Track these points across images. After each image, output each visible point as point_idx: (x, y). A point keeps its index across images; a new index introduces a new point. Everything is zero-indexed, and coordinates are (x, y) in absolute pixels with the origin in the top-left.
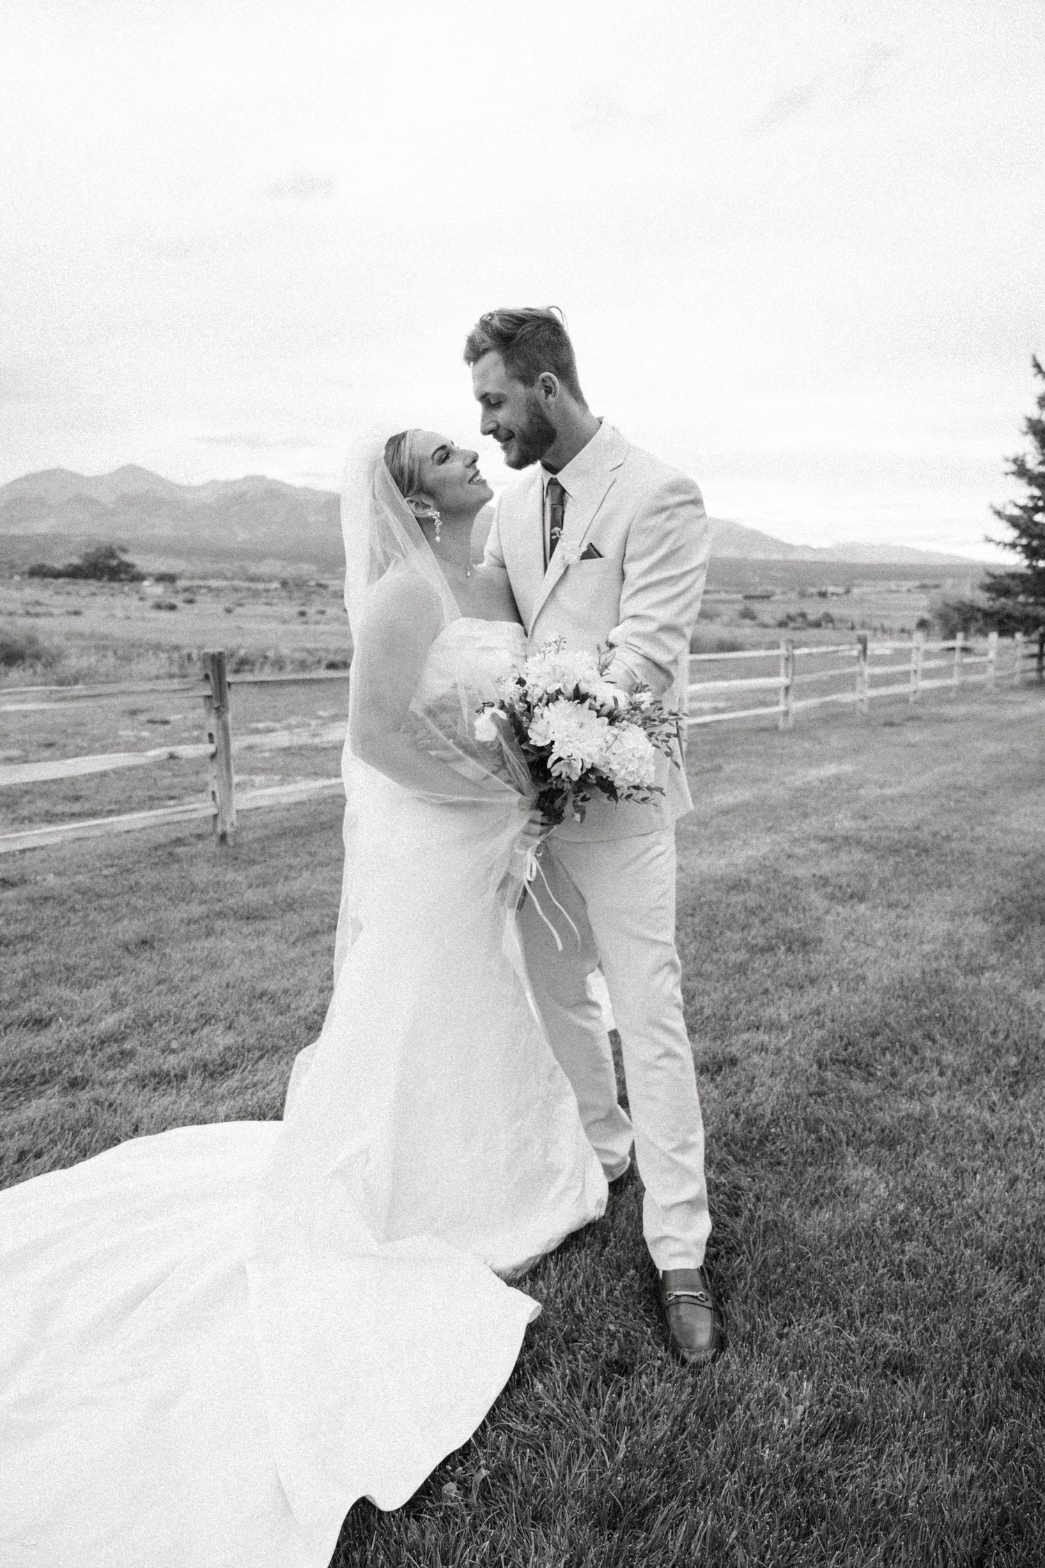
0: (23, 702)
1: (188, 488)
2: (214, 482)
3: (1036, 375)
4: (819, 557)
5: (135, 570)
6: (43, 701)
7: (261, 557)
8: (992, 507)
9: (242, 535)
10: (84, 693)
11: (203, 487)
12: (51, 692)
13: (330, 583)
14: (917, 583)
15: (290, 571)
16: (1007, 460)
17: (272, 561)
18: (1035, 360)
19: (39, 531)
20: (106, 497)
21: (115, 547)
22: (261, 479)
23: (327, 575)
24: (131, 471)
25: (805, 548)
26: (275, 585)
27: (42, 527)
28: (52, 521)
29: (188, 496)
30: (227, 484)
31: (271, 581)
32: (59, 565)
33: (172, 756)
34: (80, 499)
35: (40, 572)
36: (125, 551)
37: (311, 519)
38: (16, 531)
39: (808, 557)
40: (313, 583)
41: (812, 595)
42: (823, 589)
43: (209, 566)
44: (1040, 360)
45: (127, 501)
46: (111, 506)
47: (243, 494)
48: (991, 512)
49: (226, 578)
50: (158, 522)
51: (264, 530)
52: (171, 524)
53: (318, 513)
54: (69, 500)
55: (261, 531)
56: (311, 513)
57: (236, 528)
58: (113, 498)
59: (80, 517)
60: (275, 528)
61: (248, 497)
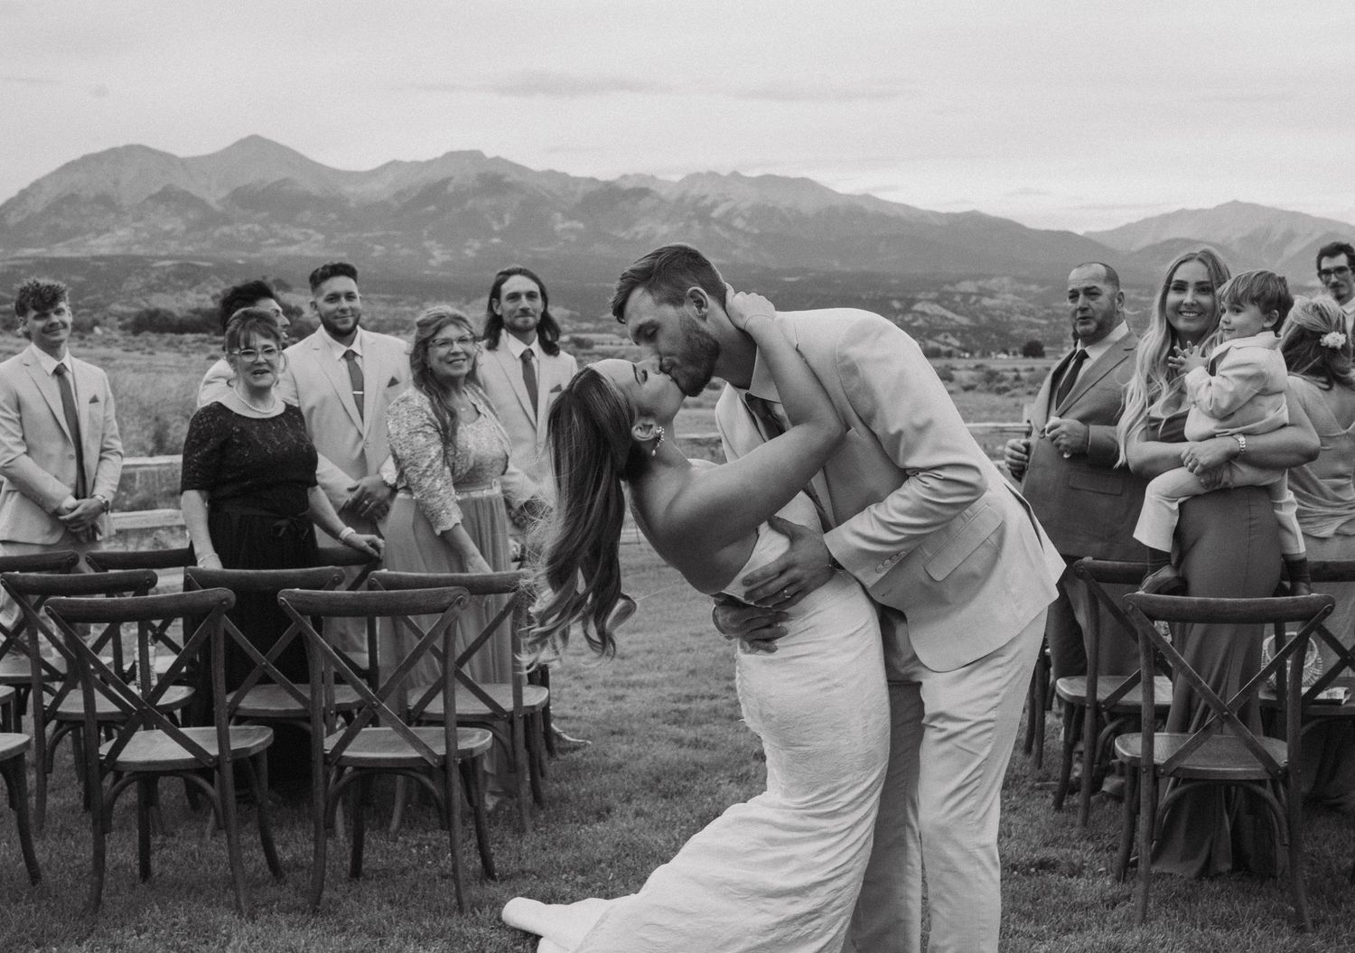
1: (351, 176)
2: (394, 164)
9: (439, 255)
11: (373, 174)
13: (594, 337)
19: (104, 251)
20: (214, 196)
22: (476, 156)
23: (586, 325)
24: (254, 146)
27: (103, 246)
28: (123, 233)
29: (349, 189)
30: (417, 165)
34: (167, 197)
37: (560, 225)
38: (61, 251)
43: (380, 307)
45: (248, 199)
46: (218, 208)
47: (446, 182)
50: (295, 233)
51: (477, 245)
52: (321, 237)
53: (569, 216)
54: (151, 197)
55: (472, 249)
56: (559, 216)
57: (427, 244)
58: (223, 193)
59: (168, 227)
60: (496, 240)
61: (450, 189)
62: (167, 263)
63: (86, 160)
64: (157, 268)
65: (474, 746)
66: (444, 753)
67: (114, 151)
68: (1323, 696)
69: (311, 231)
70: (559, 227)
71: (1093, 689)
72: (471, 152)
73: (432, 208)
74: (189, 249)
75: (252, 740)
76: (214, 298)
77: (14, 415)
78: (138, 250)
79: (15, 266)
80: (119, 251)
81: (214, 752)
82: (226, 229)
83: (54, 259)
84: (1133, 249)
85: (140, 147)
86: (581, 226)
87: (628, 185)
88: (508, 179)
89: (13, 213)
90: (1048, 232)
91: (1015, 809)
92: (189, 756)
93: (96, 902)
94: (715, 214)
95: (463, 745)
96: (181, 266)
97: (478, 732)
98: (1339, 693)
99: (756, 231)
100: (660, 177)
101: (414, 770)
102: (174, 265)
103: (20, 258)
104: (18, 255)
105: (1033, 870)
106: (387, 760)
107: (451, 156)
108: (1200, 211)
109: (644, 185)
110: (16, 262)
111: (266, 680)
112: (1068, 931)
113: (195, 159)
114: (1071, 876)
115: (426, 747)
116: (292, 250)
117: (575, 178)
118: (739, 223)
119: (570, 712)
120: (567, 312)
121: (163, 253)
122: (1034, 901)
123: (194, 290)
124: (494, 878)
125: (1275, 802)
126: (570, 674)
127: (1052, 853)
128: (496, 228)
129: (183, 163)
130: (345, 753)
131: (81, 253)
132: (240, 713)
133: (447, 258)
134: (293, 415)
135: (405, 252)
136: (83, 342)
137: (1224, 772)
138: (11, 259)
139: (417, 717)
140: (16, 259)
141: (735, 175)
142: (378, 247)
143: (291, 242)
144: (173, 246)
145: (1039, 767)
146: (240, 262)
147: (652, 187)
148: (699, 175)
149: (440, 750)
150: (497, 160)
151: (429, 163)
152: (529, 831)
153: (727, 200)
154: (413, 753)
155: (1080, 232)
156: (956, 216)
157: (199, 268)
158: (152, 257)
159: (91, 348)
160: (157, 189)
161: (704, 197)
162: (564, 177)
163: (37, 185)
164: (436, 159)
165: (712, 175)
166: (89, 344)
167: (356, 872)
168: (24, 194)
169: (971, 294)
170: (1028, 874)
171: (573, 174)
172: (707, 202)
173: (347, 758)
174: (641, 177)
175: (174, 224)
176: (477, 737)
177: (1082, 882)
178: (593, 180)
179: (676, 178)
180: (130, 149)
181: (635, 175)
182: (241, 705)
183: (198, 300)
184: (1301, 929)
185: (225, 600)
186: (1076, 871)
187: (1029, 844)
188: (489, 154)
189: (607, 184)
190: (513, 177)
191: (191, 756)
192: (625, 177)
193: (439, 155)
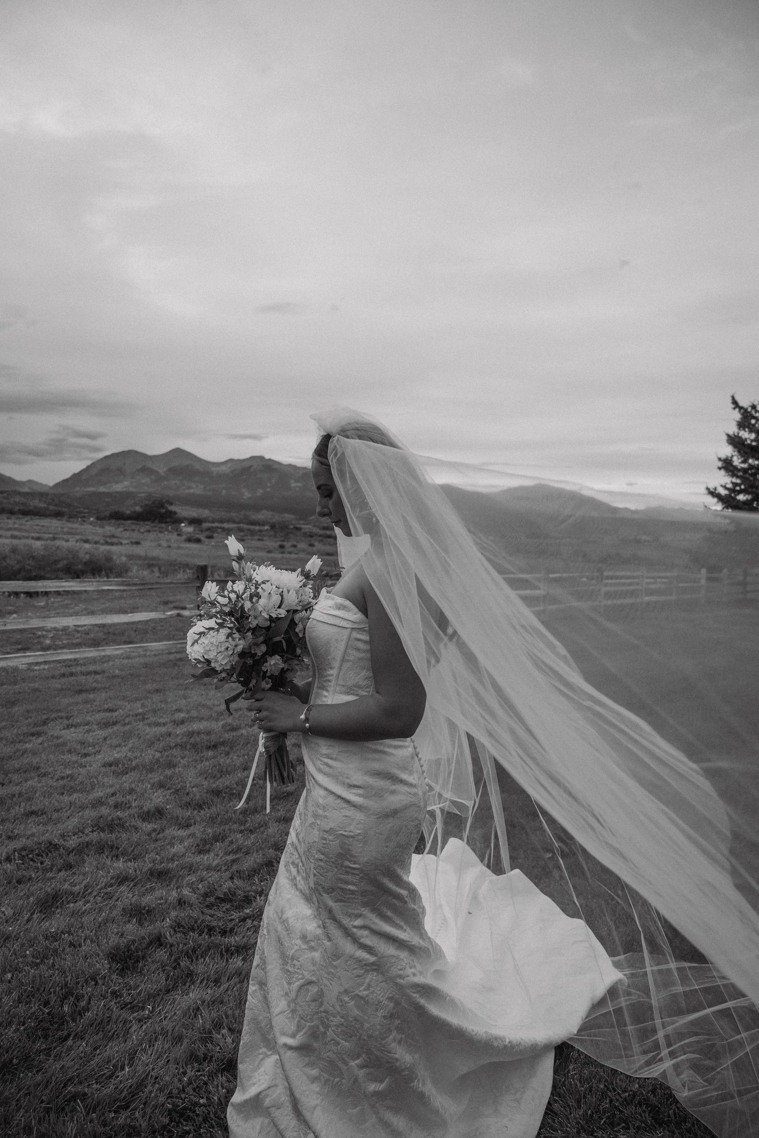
0: (111, 585)
1: (215, 464)
2: (231, 460)
3: (734, 409)
5: (178, 516)
6: (118, 585)
7: (257, 508)
8: (708, 489)
9: (247, 494)
10: (138, 582)
11: (223, 463)
12: (123, 581)
13: (303, 526)
15: (277, 518)
16: (720, 459)
17: (264, 512)
18: (733, 398)
19: (118, 490)
20: (162, 470)
21: (164, 501)
22: (261, 458)
23: (301, 522)
24: (178, 451)
26: (266, 527)
27: (118, 488)
28: (126, 483)
29: (214, 469)
30: (239, 460)
31: (264, 525)
32: (128, 512)
33: (178, 615)
34: (144, 470)
35: (117, 517)
36: (171, 504)
37: (293, 484)
38: (102, 489)
40: (292, 527)
43: (223, 513)
44: (737, 398)
45: (175, 472)
46: (163, 475)
47: (251, 467)
48: (706, 492)
49: (234, 522)
50: (193, 485)
51: (261, 491)
52: (202, 487)
53: (297, 481)
54: (138, 470)
55: (260, 492)
56: (292, 481)
57: (243, 490)
58: (165, 469)
59: (143, 481)
60: (269, 490)
61: (252, 470)
62: (143, 495)
63: (112, 455)
67: (123, 452)
69: (199, 485)
70: (293, 485)
72: (260, 456)
73: (245, 476)
74: (151, 490)
78: (131, 489)
80: (125, 490)
82: (166, 483)
85: (134, 451)
86: (301, 485)
88: (273, 467)
89: (85, 475)
104: (85, 491)
107: (253, 458)
108: (527, 487)
113: (155, 456)
116: (191, 491)
120: (294, 517)
121: (142, 491)
128: (269, 484)
129: (151, 457)
131: (111, 490)
133: (250, 495)
135: (234, 493)
140: (83, 492)
142: (224, 491)
143: (190, 488)
144: (145, 488)
150: (270, 460)
151: (244, 460)
158: (137, 492)
160: (140, 467)
163: (93, 464)
164: (246, 459)
168: (88, 467)
175: (146, 480)
180: (130, 452)
188: (267, 457)
190: (275, 466)
193: (247, 456)
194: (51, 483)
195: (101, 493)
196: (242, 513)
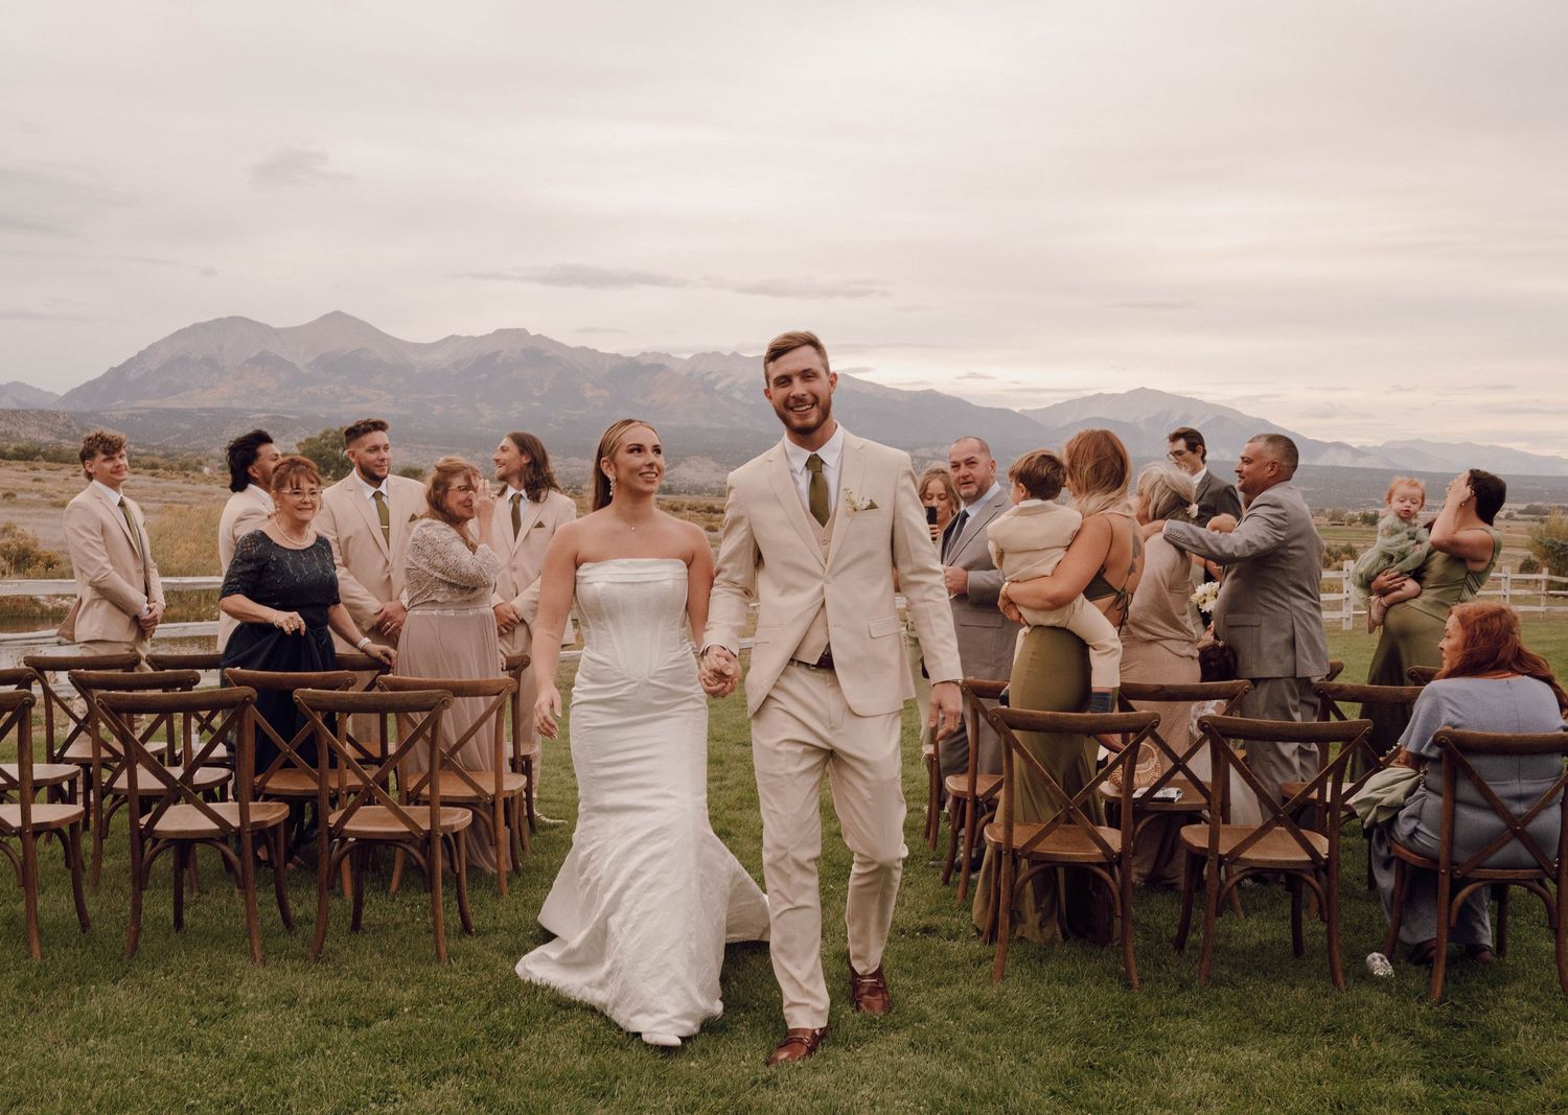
1: (417, 347)
2: (454, 338)
4: (1362, 463)
9: (488, 415)
11: (435, 346)
14: (1523, 507)
19: (207, 404)
20: (302, 361)
22: (521, 333)
24: (337, 319)
25: (1339, 446)
28: (224, 390)
29: (416, 358)
30: (473, 339)
34: (262, 360)
37: (590, 392)
38: (173, 403)
39: (1344, 461)
41: (1352, 521)
42: (1371, 512)
45: (330, 365)
46: (305, 371)
47: (497, 354)
51: (520, 408)
53: (597, 385)
54: (249, 361)
56: (589, 385)
57: (478, 405)
58: (310, 359)
59: (262, 385)
60: (536, 404)
61: (499, 360)
62: (263, 415)
63: (195, 327)
64: (253, 419)
65: (455, 823)
66: (429, 828)
67: (218, 321)
68: (1159, 794)
70: (589, 394)
71: (973, 785)
72: (517, 330)
73: (484, 376)
74: (279, 404)
75: (270, 814)
76: (298, 445)
77: (101, 539)
78: (236, 404)
79: (133, 415)
81: (236, 823)
82: (311, 389)
83: (166, 409)
84: (1060, 426)
85: (242, 318)
86: (607, 393)
87: (649, 361)
88: (547, 354)
89: (134, 371)
90: (991, 409)
91: (911, 883)
92: (214, 826)
93: (135, 948)
94: (718, 387)
95: (445, 822)
96: (273, 418)
97: (460, 811)
98: (1172, 792)
99: (751, 402)
100: (673, 355)
101: (403, 841)
102: (267, 417)
103: (138, 408)
104: (136, 406)
105: (918, 934)
106: (380, 833)
107: (500, 333)
108: (1114, 395)
109: (660, 362)
110: (135, 412)
111: (289, 764)
112: (939, 985)
113: (287, 330)
114: (949, 940)
115: (413, 822)
116: (367, 407)
117: (603, 354)
118: (738, 395)
119: (554, 796)
122: (915, 959)
123: (284, 438)
124: (470, 933)
125: (1110, 881)
126: (561, 764)
127: (935, 920)
128: (536, 393)
129: (277, 332)
130: (346, 827)
131: (189, 405)
132: (266, 791)
133: (494, 416)
134: (322, 544)
135: (460, 411)
136: (186, 479)
137: (1069, 856)
138: (130, 409)
139: (413, 798)
140: (134, 408)
141: (735, 354)
142: (438, 407)
144: (267, 401)
145: (935, 849)
146: (323, 416)
147: (667, 364)
148: (705, 355)
149: (426, 827)
150: (539, 337)
151: (482, 338)
152: (506, 894)
153: (728, 376)
154: (403, 828)
155: (1017, 410)
156: (917, 393)
157: (288, 419)
158: (248, 410)
159: (194, 484)
160: (255, 354)
161: (710, 373)
162: (595, 350)
163: (153, 347)
164: (488, 335)
165: (716, 355)
166: (193, 482)
167: (356, 926)
168: (142, 355)
169: (928, 458)
170: (913, 937)
171: (600, 350)
172: (712, 377)
173: (348, 831)
174: (658, 355)
175: (268, 383)
176: (459, 815)
177: (957, 944)
178: (617, 356)
179: (687, 356)
180: (233, 320)
181: (653, 353)
182: (268, 784)
183: (286, 447)
184: (1129, 986)
185: (249, 696)
186: (953, 937)
187: (917, 913)
188: (532, 334)
189: (630, 359)
190: (550, 352)
191: (217, 827)
192: (644, 354)
193: (491, 331)
194: (61, 392)
195: (171, 412)
196: (479, 455)
